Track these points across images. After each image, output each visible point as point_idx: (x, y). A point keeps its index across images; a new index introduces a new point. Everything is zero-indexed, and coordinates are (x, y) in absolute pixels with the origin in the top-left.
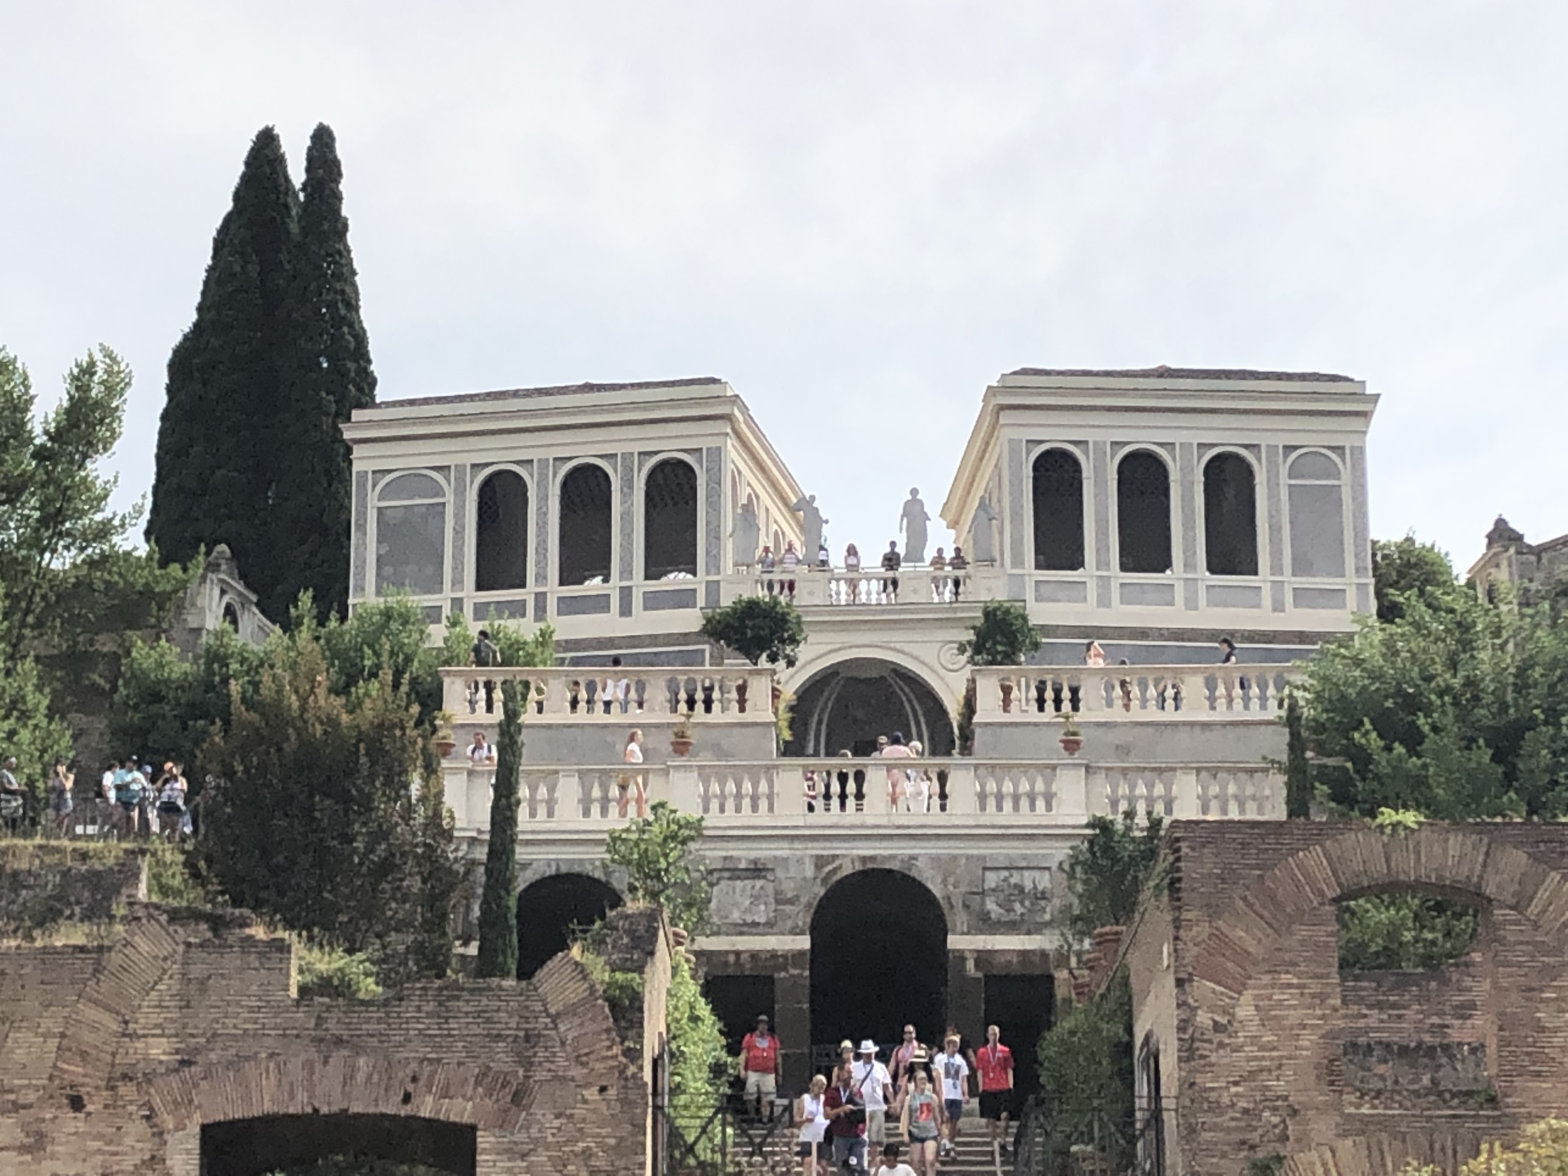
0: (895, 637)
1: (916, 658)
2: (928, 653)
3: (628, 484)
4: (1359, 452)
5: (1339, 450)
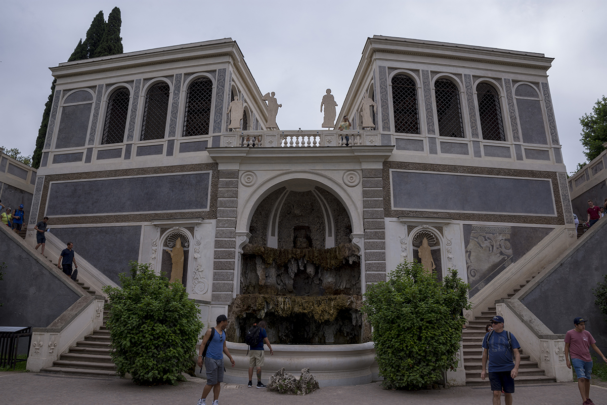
0: (318, 167)
1: (330, 179)
2: (338, 176)
3: (178, 88)
4: (546, 86)
5: (537, 84)
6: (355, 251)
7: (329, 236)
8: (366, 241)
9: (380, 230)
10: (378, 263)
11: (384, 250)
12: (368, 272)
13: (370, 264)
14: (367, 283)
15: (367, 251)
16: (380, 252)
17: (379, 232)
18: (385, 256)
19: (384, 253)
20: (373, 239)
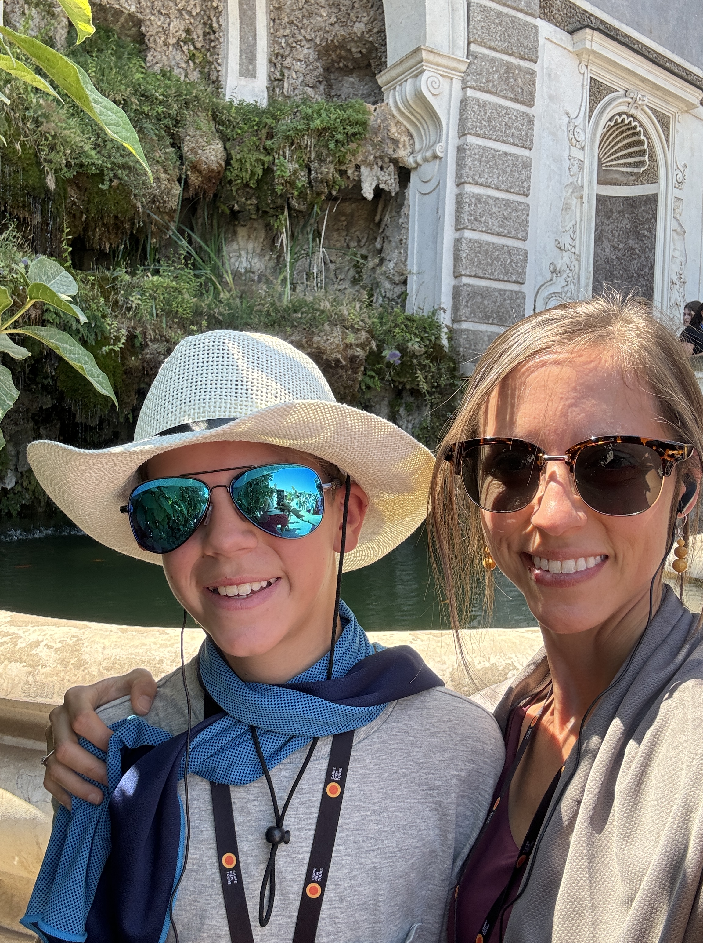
6: (395, 142)
7: (242, 74)
8: (470, 93)
9: (522, 63)
10: (507, 203)
11: (525, 153)
12: (468, 234)
13: (478, 198)
14: (465, 280)
15: (471, 139)
16: (516, 157)
17: (519, 68)
18: (529, 178)
19: (527, 165)
20: (495, 94)
